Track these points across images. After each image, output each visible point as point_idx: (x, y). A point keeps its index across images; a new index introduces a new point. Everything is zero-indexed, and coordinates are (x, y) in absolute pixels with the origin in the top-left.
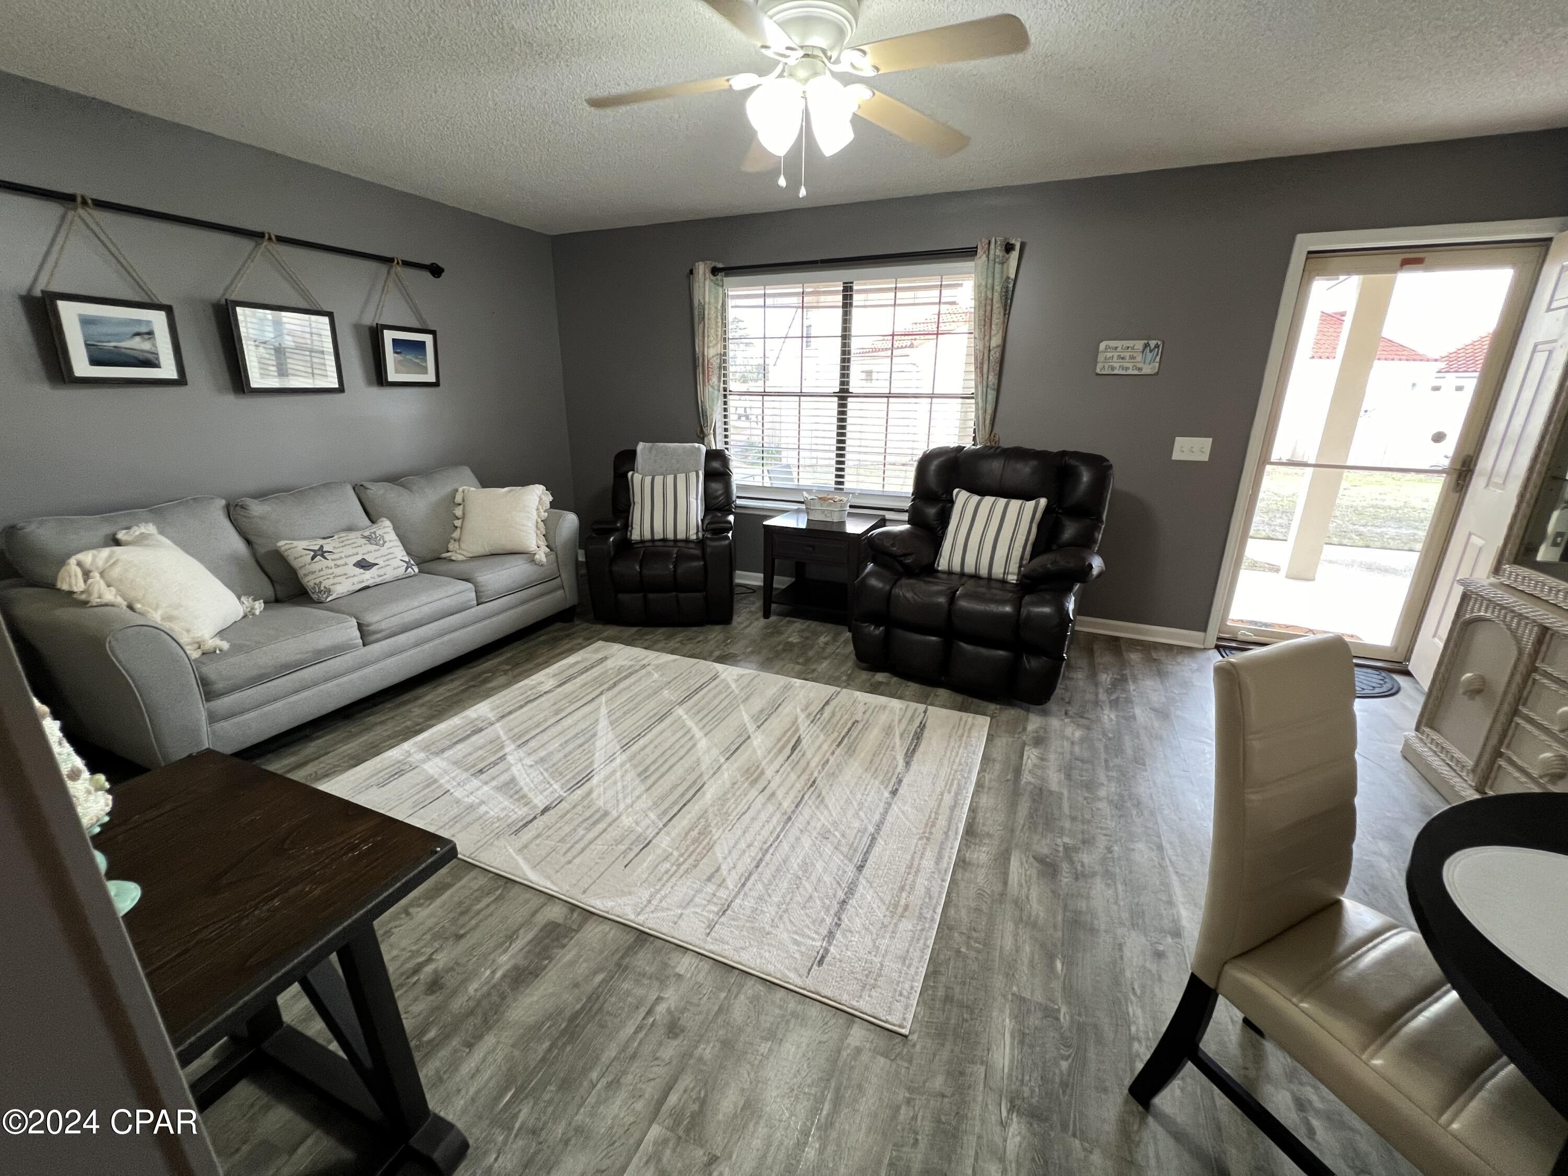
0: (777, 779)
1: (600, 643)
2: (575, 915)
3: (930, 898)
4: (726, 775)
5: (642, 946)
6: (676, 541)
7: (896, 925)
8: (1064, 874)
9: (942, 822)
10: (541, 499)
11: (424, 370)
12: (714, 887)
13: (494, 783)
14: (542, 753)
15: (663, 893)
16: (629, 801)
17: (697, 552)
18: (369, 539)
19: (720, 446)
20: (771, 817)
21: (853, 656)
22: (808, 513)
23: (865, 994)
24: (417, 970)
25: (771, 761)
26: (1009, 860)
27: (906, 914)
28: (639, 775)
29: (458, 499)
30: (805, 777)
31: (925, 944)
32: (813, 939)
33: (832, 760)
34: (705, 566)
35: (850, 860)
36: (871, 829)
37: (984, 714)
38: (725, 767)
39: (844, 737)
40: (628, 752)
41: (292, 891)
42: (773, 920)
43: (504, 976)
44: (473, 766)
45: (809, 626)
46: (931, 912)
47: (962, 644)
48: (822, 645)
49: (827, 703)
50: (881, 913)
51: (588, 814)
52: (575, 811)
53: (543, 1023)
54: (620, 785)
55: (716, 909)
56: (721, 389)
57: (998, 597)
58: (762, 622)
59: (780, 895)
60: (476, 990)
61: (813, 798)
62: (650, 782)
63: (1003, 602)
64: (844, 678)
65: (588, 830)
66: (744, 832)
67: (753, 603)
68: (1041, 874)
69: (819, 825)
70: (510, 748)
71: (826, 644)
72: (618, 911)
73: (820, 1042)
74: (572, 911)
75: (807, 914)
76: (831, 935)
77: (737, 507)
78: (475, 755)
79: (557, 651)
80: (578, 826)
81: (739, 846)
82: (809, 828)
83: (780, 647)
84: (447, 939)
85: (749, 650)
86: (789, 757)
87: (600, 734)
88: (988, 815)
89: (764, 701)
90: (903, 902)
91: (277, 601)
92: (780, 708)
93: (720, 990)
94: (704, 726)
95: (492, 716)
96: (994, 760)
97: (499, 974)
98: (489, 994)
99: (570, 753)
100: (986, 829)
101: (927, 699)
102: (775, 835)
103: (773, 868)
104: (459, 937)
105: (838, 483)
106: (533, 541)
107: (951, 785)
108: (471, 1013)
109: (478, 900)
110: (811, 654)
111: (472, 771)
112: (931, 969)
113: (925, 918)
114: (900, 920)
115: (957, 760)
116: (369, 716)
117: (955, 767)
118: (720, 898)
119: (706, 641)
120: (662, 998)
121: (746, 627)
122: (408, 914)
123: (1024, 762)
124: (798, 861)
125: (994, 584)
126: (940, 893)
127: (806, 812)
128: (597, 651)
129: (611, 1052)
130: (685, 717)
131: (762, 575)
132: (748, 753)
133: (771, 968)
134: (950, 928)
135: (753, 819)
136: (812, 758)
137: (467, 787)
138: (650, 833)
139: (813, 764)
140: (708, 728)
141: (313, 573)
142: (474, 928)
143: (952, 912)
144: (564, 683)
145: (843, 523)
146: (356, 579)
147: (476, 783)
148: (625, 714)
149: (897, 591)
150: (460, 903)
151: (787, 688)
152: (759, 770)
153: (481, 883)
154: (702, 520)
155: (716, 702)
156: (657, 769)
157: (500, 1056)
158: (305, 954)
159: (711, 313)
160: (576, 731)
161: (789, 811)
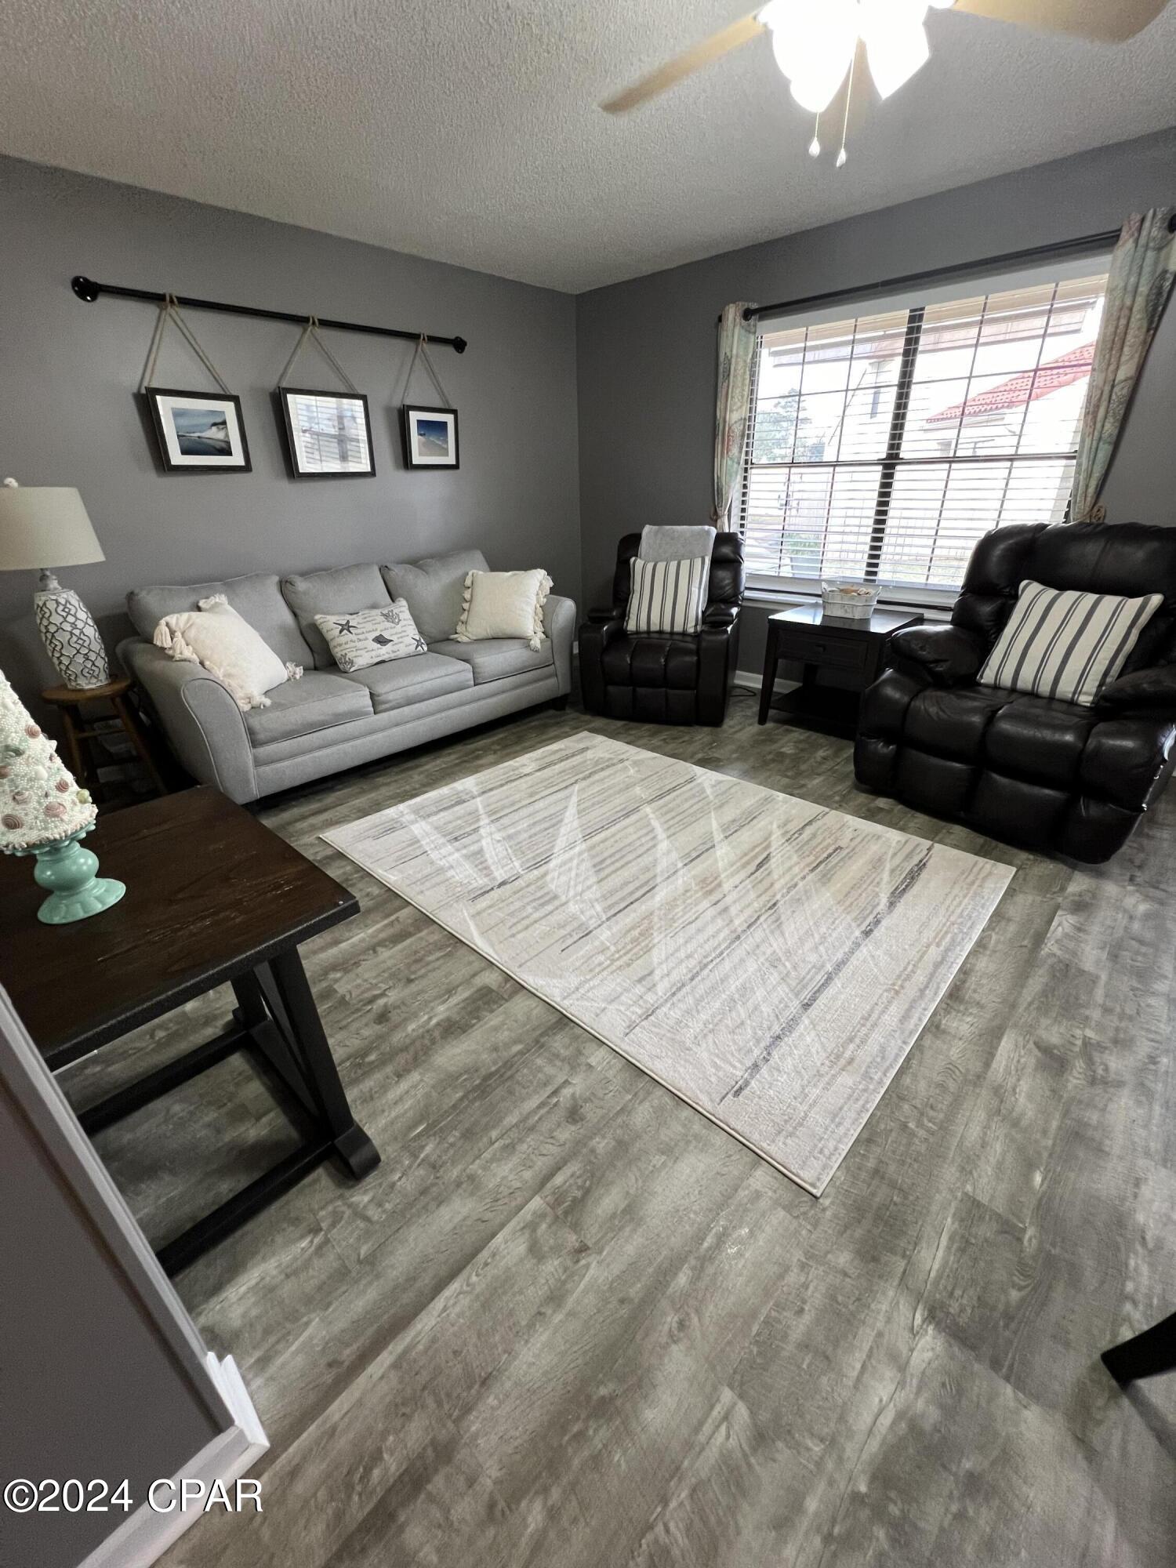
0: (734, 895)
1: (585, 734)
2: (508, 985)
3: (883, 1058)
4: (680, 881)
5: (562, 1029)
6: (672, 633)
7: (834, 1076)
8: (1075, 1073)
9: (920, 978)
10: (541, 584)
11: (446, 453)
12: (643, 990)
13: (464, 851)
14: (511, 831)
15: (591, 983)
16: (579, 888)
17: (693, 646)
18: (386, 616)
19: (735, 528)
20: (719, 931)
21: (853, 776)
22: (824, 608)
23: (781, 1138)
24: (371, 1001)
25: (732, 875)
26: (1000, 1039)
27: (849, 1068)
28: (594, 866)
29: (468, 582)
30: (764, 898)
31: (863, 1106)
32: (735, 1067)
33: (801, 884)
34: (699, 661)
35: (797, 995)
36: (829, 968)
37: (1010, 863)
38: (681, 873)
39: (821, 862)
40: (590, 842)
41: (222, 915)
42: (696, 1038)
43: (438, 1024)
44: (451, 833)
45: (809, 737)
46: (879, 1074)
47: (996, 776)
48: (819, 759)
49: (810, 823)
50: (818, 1058)
51: (539, 894)
52: (529, 889)
53: (461, 1075)
54: (573, 873)
55: (639, 1011)
56: (742, 462)
57: (1057, 722)
58: (756, 728)
59: (710, 1012)
60: (413, 1030)
61: (770, 921)
62: (603, 874)
63: (1065, 729)
64: (837, 798)
65: (536, 909)
66: (686, 942)
67: (750, 707)
68: (1041, 1067)
69: (769, 952)
70: (485, 821)
71: (824, 758)
72: (548, 991)
73: (718, 1173)
74: (506, 981)
75: (734, 1040)
76: (756, 1067)
77: (744, 599)
78: (454, 824)
79: (544, 737)
80: (528, 904)
81: (678, 955)
82: (757, 952)
83: (770, 757)
84: (399, 980)
85: (734, 756)
86: (752, 874)
87: (566, 821)
88: (984, 981)
89: (738, 812)
90: (848, 1054)
91: (316, 669)
92: (755, 821)
93: (628, 1091)
94: (668, 828)
95: (475, 791)
96: (1009, 920)
97: (434, 1021)
98: (423, 1037)
99: (535, 834)
100: (977, 996)
101: (937, 834)
102: (718, 952)
103: (708, 983)
104: (410, 981)
105: (868, 573)
106: (530, 626)
107: (943, 938)
108: (404, 1049)
109: (430, 953)
110: (803, 767)
111: (448, 838)
112: (865, 1136)
113: (871, 1078)
114: (839, 1073)
115: (959, 911)
116: (378, 777)
117: (952, 919)
118: (646, 1002)
119: (690, 742)
120: (570, 1083)
121: (736, 732)
122: (375, 951)
123: (1052, 928)
124: (737, 983)
125: (1055, 705)
126: (897, 1056)
127: (758, 934)
128: (581, 740)
129: (511, 1119)
130: (651, 816)
131: (761, 677)
132: (709, 862)
133: (682, 1085)
134: (902, 1098)
135: (699, 931)
136: (778, 879)
137: (442, 851)
138: (593, 924)
139: (777, 886)
140: (672, 830)
141: (340, 645)
142: (422, 977)
143: (907, 1080)
144: (544, 768)
145: (866, 621)
146: (374, 654)
147: (449, 848)
148: (593, 805)
149: (919, 704)
150: (416, 952)
151: (767, 800)
152: (716, 882)
153: (436, 938)
154: (703, 613)
155: (686, 805)
156: (613, 863)
157: (420, 1092)
158: (211, 972)
159: (738, 368)
160: (545, 815)
161: (740, 930)
